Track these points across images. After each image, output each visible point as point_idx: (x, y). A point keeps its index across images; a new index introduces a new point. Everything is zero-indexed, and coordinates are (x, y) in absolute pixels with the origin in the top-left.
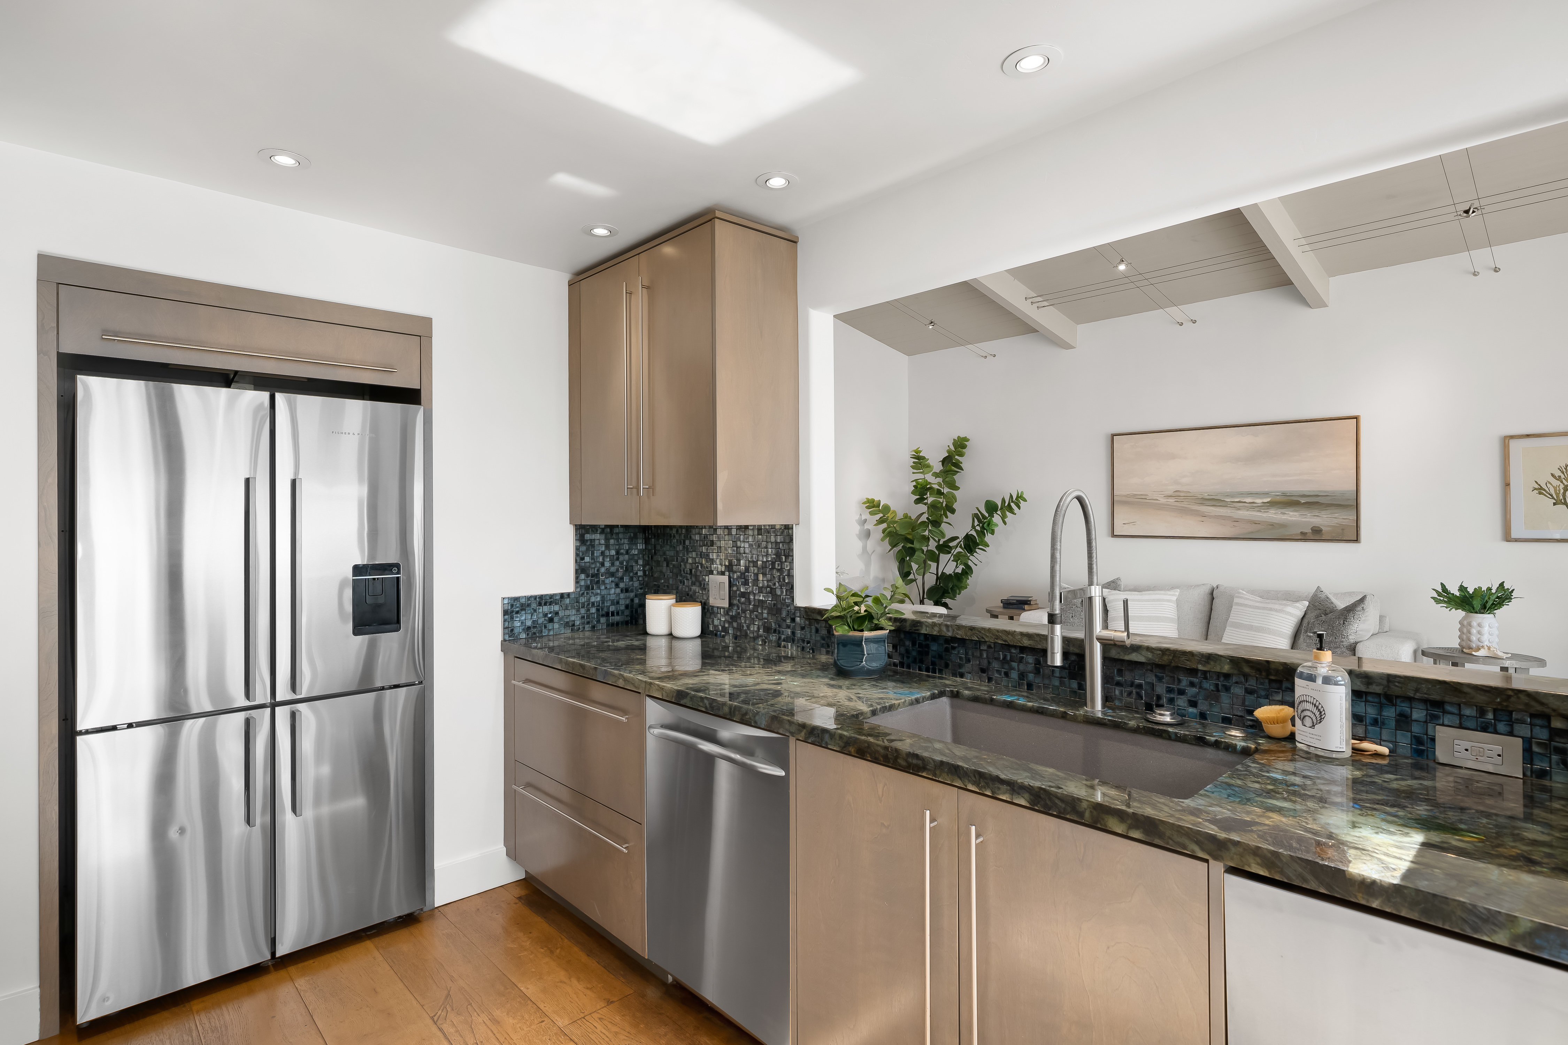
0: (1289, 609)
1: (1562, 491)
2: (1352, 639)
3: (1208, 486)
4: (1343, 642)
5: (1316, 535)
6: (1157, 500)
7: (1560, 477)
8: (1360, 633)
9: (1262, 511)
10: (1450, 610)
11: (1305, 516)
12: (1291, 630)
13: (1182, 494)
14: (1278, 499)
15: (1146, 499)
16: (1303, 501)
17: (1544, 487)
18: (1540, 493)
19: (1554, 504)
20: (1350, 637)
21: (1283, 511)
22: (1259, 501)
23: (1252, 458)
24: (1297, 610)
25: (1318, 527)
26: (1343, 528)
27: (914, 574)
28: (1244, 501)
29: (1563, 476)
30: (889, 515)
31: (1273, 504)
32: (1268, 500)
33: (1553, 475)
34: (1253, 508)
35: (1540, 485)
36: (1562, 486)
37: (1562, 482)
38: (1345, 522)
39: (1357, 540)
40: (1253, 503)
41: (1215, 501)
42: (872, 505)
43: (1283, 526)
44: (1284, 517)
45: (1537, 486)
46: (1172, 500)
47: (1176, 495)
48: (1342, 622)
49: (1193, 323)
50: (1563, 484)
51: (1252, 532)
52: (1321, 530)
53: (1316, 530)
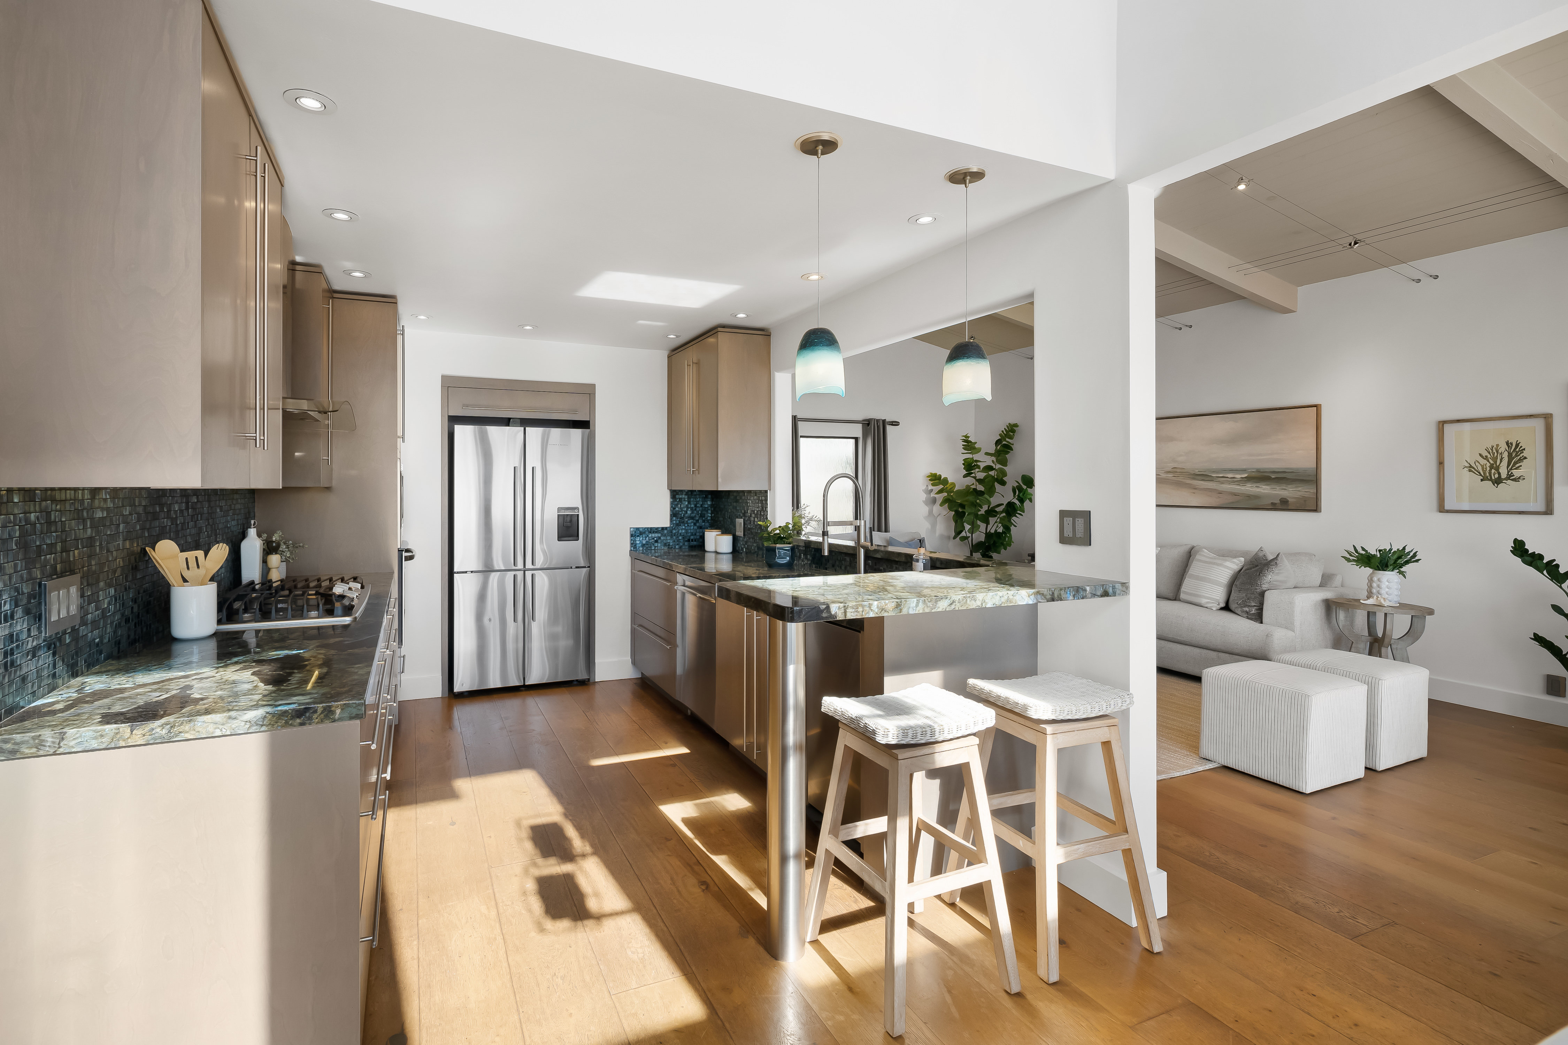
0: (1228, 564)
1: (1488, 469)
2: (1265, 587)
3: (1197, 463)
4: (1256, 589)
5: (1283, 505)
7: (1486, 456)
8: (1275, 583)
9: (1241, 484)
10: (1360, 568)
11: (1275, 489)
12: (1227, 581)
13: (1178, 470)
14: (1254, 474)
16: (1273, 477)
17: (1473, 465)
18: (1470, 471)
19: (1482, 480)
20: (1263, 586)
21: (1258, 485)
22: (1238, 476)
24: (1234, 565)
25: (1285, 499)
26: (1305, 499)
27: (966, 533)
28: (1227, 476)
29: (1489, 456)
30: (947, 486)
32: (1246, 475)
33: (1480, 455)
34: (1234, 482)
35: (1470, 464)
36: (1488, 464)
37: (1488, 461)
38: (1307, 495)
39: (1316, 510)
40: (1234, 478)
41: (1204, 476)
42: (935, 479)
43: (1257, 497)
44: (1258, 490)
45: (1467, 465)
46: (1170, 475)
48: (1258, 574)
49: (1189, 328)
50: (1490, 463)
51: (1233, 503)
52: (1287, 501)
53: (1284, 501)
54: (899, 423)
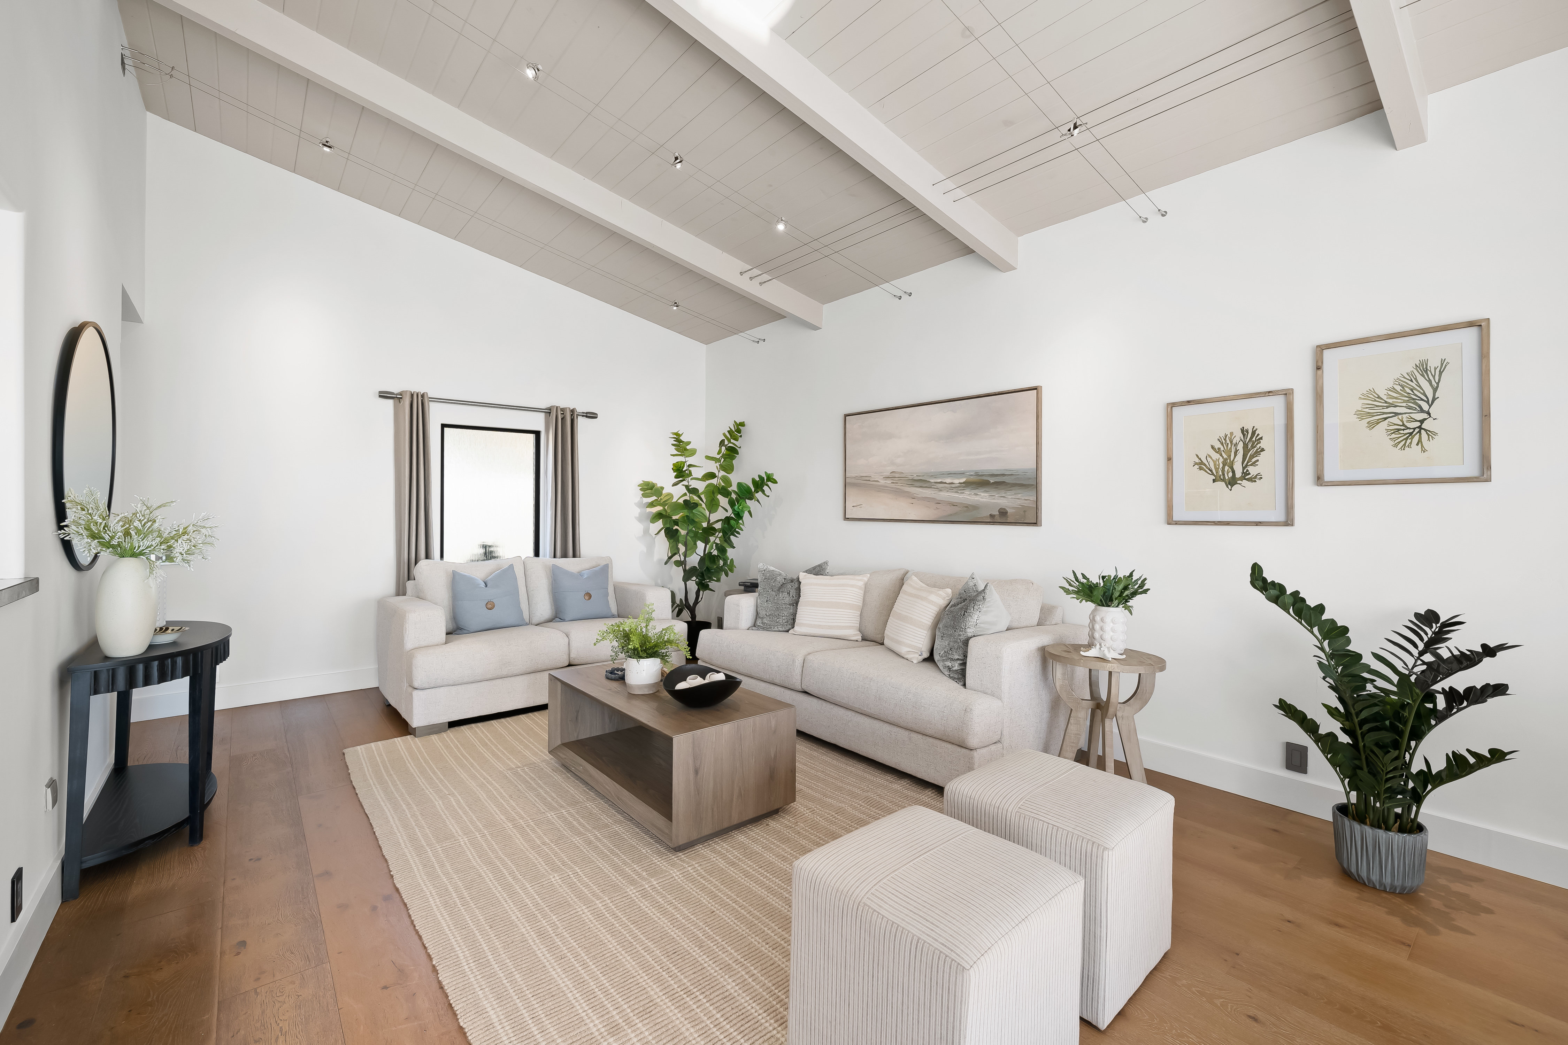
0: (932, 597)
1: (1221, 465)
2: (970, 632)
3: (915, 467)
4: (960, 635)
5: (1001, 518)
6: (878, 481)
7: (1219, 449)
8: (982, 625)
9: (959, 492)
10: (1081, 602)
11: (993, 498)
12: (932, 621)
13: (897, 475)
14: (973, 479)
15: (869, 480)
16: (992, 481)
17: (1205, 461)
18: (1201, 469)
19: (1214, 481)
20: (968, 630)
21: (976, 491)
22: (957, 481)
23: (952, 435)
24: (940, 599)
25: (1005, 509)
26: (1024, 510)
27: (680, 556)
29: (1222, 449)
30: (662, 497)
31: (968, 484)
33: (1213, 447)
35: (1200, 459)
36: (1221, 460)
37: (1221, 455)
38: (1026, 504)
39: (1036, 523)
40: (952, 483)
41: (921, 482)
42: (649, 488)
43: (975, 507)
44: (977, 498)
45: (1198, 461)
46: (889, 482)
47: (892, 477)
48: (962, 614)
49: (910, 296)
50: (1223, 457)
51: (951, 515)
52: (1007, 513)
53: (1003, 512)
54: (597, 414)
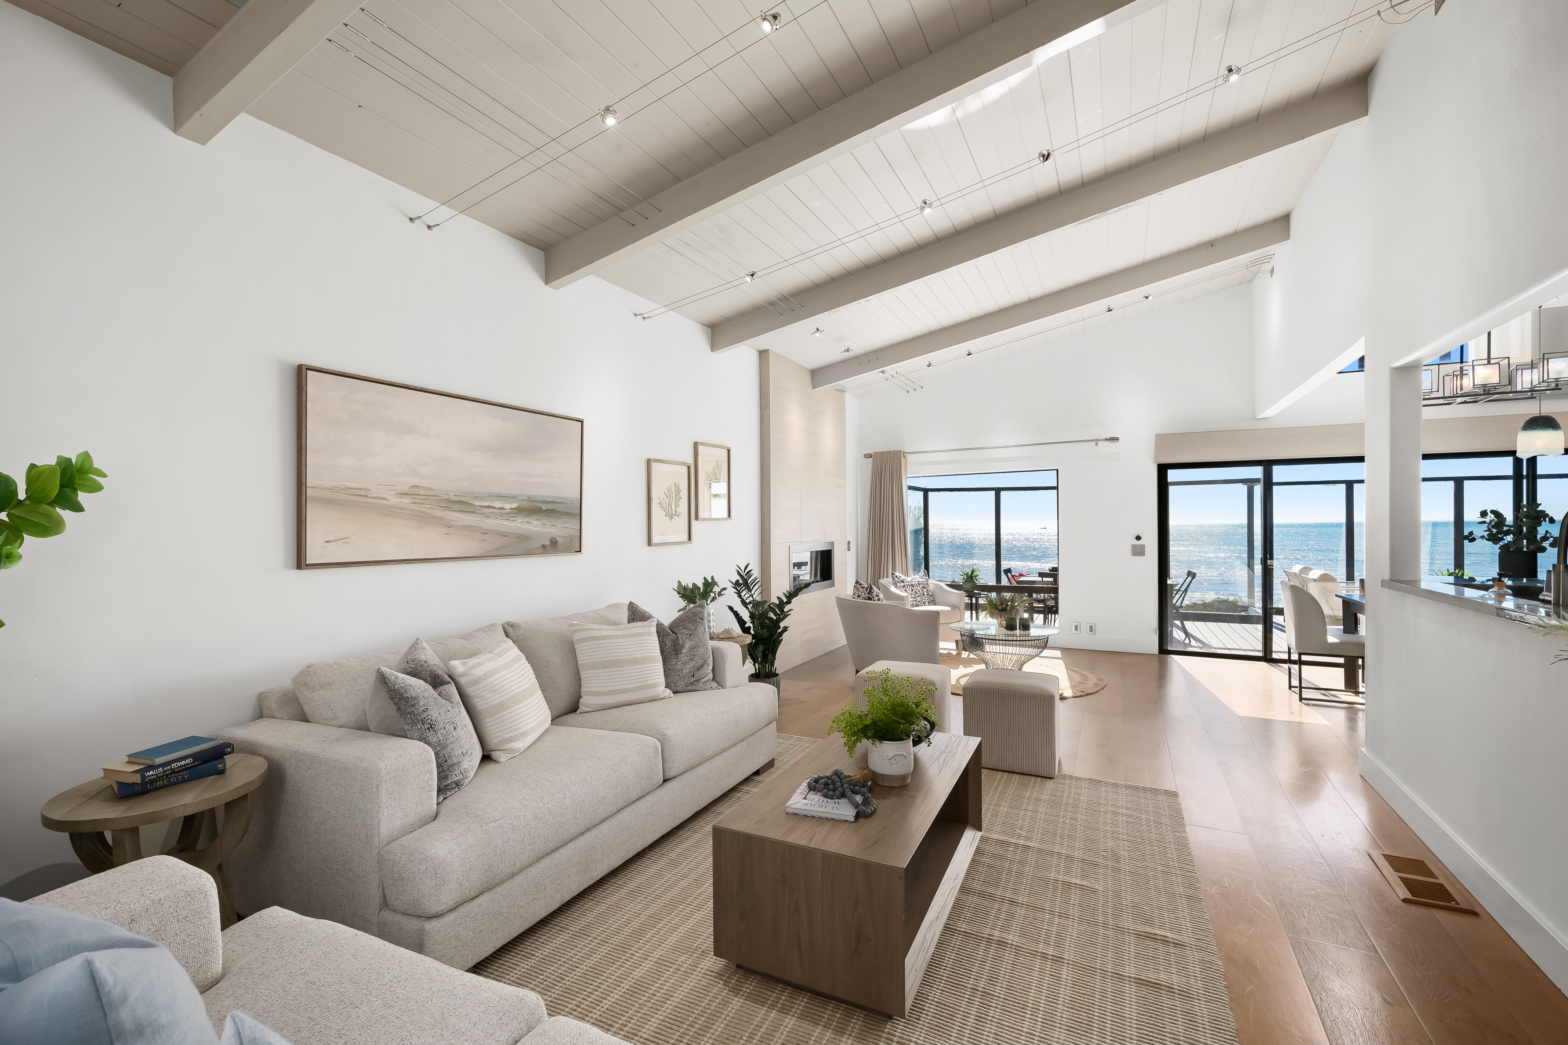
1: (668, 506)
3: (454, 483)
5: (552, 547)
6: (385, 499)
7: (667, 495)
9: (511, 519)
14: (525, 504)
19: (665, 516)
21: (528, 519)
22: (508, 506)
25: (555, 539)
28: (493, 505)
31: (520, 511)
32: (515, 505)
33: (665, 493)
34: (502, 515)
36: (668, 502)
39: (580, 550)
40: (502, 508)
43: (528, 538)
44: (529, 527)
46: (407, 501)
47: (413, 493)
50: (668, 500)
51: (501, 548)
52: (557, 542)
53: (553, 542)
